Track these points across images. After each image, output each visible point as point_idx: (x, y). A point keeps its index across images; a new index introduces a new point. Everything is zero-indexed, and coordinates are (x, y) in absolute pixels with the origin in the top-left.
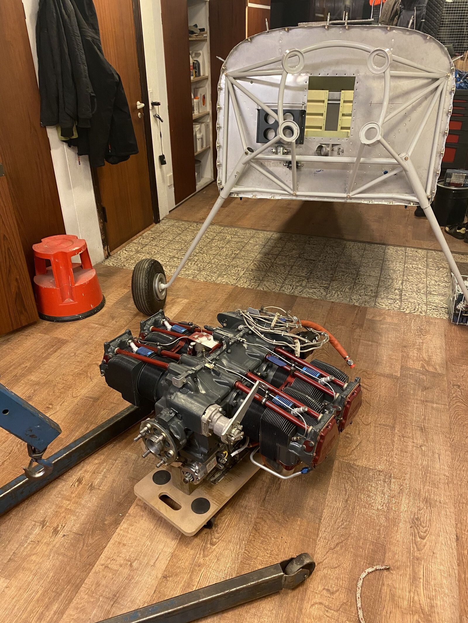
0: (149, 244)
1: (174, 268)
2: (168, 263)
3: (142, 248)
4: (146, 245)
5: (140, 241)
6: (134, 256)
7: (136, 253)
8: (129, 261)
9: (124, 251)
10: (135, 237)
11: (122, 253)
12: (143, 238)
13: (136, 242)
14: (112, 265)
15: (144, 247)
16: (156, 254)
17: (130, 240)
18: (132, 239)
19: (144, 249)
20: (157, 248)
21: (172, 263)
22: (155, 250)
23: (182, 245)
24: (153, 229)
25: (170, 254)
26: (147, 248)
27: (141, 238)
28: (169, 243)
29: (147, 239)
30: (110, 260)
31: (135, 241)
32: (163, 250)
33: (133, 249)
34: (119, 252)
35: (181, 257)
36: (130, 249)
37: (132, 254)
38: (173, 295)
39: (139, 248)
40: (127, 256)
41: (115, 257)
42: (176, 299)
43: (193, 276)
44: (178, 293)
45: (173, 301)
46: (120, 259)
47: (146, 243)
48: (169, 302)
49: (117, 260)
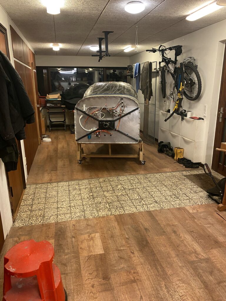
0: (34, 203)
1: (65, 215)
2: (58, 212)
5: (25, 203)
6: (32, 215)
7: (31, 212)
8: (31, 219)
9: (21, 213)
10: (20, 201)
12: (26, 201)
13: (23, 204)
14: (22, 225)
15: (32, 206)
20: (41, 205)
21: (61, 212)
22: (41, 207)
23: (56, 199)
24: (26, 193)
25: (54, 206)
26: (34, 206)
27: (24, 201)
28: (45, 199)
30: (17, 222)
31: (21, 204)
32: (47, 205)
35: (62, 207)
36: (25, 211)
37: (29, 213)
38: (85, 233)
39: (30, 208)
40: (27, 216)
41: (19, 219)
42: (91, 235)
43: (83, 217)
44: (87, 231)
45: (90, 237)
46: (24, 219)
47: (31, 204)
48: (89, 239)
49: (22, 221)
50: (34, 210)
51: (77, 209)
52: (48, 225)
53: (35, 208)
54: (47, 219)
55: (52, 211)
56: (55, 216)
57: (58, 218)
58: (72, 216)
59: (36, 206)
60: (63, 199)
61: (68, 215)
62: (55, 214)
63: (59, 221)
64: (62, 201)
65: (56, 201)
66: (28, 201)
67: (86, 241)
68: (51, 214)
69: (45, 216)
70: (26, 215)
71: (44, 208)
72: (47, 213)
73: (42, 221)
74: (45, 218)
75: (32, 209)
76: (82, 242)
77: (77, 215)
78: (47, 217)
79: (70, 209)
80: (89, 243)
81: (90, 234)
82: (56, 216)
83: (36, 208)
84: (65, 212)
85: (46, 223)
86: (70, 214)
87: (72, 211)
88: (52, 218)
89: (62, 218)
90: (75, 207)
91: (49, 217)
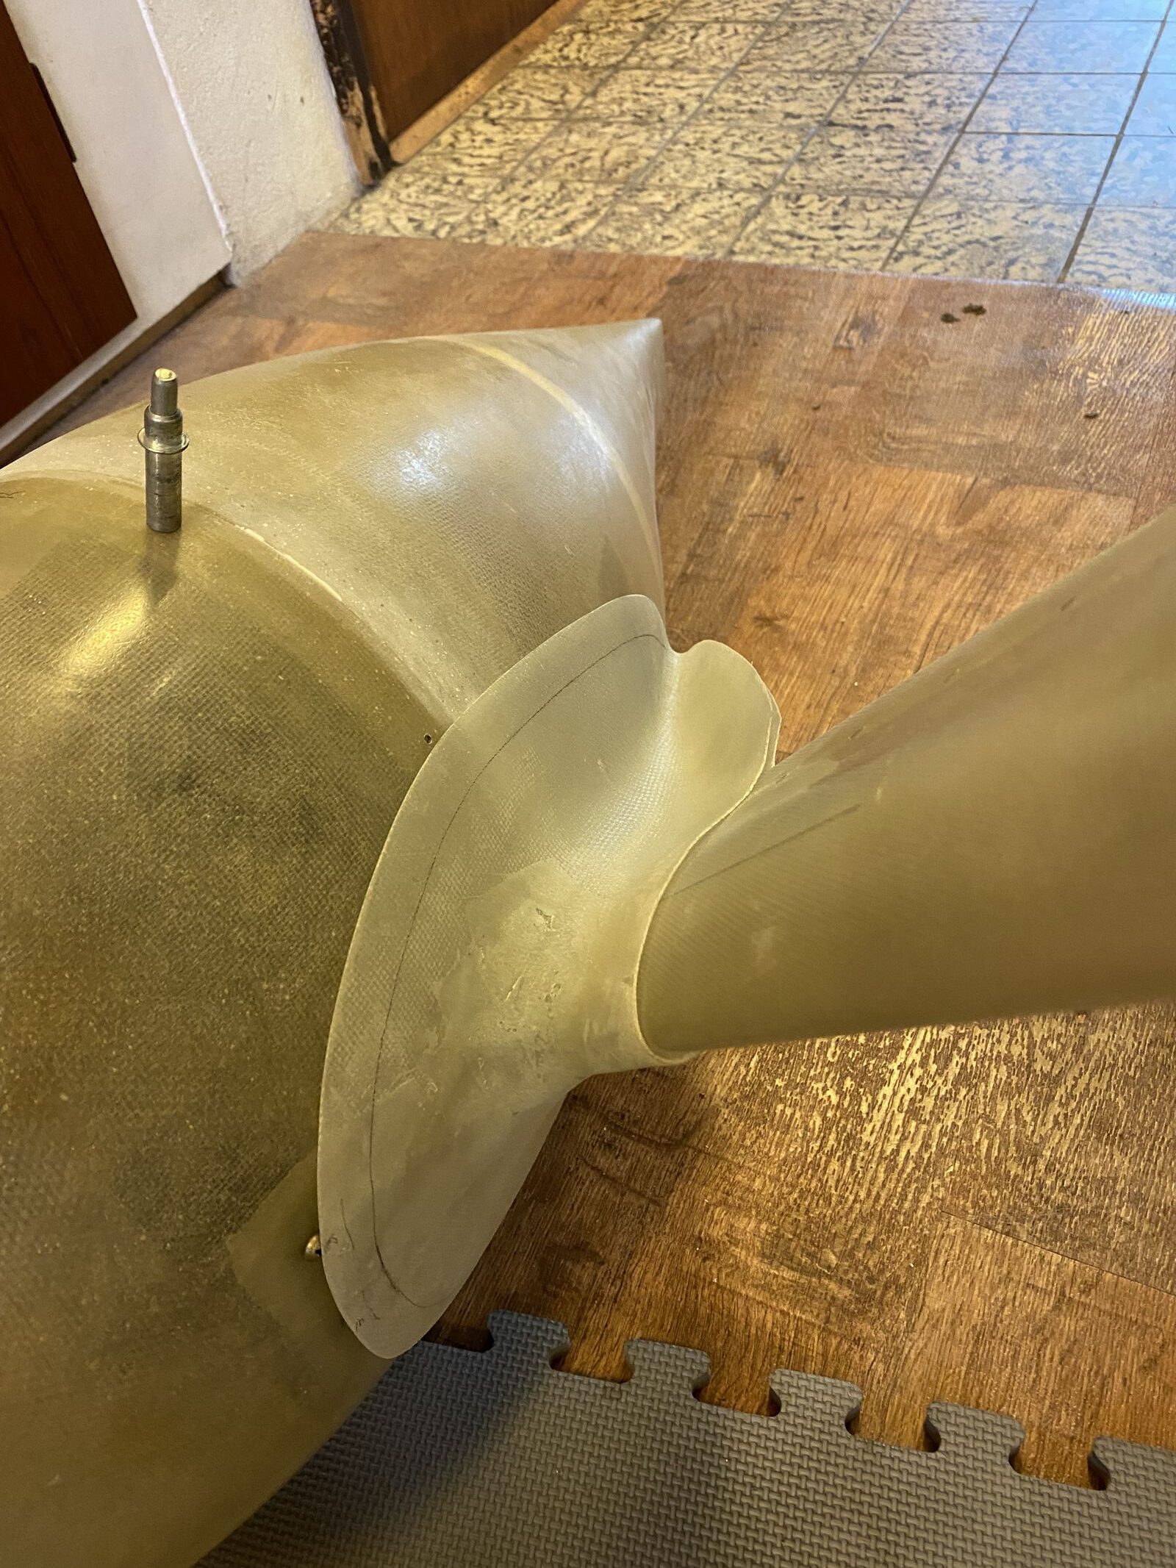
0: (633, 60)
1: (855, 202)
2: (796, 171)
3: (594, 94)
4: (616, 68)
5: (571, 52)
6: (552, 152)
7: (556, 131)
8: (517, 188)
9: (480, 126)
10: (535, 29)
11: (465, 136)
12: (587, 32)
13: (547, 58)
14: (406, 229)
15: (603, 83)
16: (695, 115)
17: (506, 50)
18: (519, 41)
19: (604, 95)
20: (691, 80)
21: (830, 170)
22: (680, 95)
23: (858, 40)
25: (791, 108)
26: (622, 85)
27: (572, 34)
28: (760, 38)
29: (612, 34)
30: (394, 194)
31: (538, 56)
32: (737, 90)
33: (536, 104)
34: (446, 138)
35: (875, 120)
36: (519, 110)
37: (536, 138)
38: (948, 448)
39: (574, 97)
40: (500, 157)
41: (427, 174)
42: (1002, 498)
43: (1040, 259)
44: (987, 430)
45: (980, 520)
46: (460, 183)
47: (613, 60)
48: (943, 531)
49: (438, 191)
50: (597, 119)
51: (1020, 169)
52: (613, 269)
53: (613, 100)
54: (651, 210)
55: (744, 149)
56: (738, 197)
57: (752, 226)
58: (917, 234)
59: (644, 80)
60: (932, 54)
61: (877, 218)
62: (747, 183)
63: (751, 251)
64: (917, 64)
65: (852, 61)
66: (605, 40)
67: (886, 551)
68: (712, 178)
69: (654, 180)
70: (495, 151)
71: (693, 105)
72: (687, 162)
73: (591, 223)
74: (644, 198)
75: (589, 102)
76: (835, 544)
77: (979, 229)
78: (658, 197)
79: (939, 154)
80: (919, 584)
81: (1005, 483)
82: (755, 201)
83: (621, 101)
84: (868, 177)
85: (613, 248)
86: (907, 203)
87: (945, 180)
88: (699, 208)
89: (802, 229)
90: (1012, 135)
91: (685, 195)
